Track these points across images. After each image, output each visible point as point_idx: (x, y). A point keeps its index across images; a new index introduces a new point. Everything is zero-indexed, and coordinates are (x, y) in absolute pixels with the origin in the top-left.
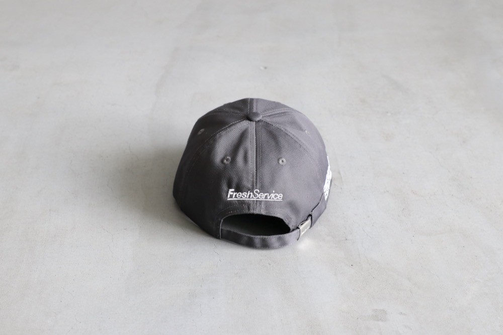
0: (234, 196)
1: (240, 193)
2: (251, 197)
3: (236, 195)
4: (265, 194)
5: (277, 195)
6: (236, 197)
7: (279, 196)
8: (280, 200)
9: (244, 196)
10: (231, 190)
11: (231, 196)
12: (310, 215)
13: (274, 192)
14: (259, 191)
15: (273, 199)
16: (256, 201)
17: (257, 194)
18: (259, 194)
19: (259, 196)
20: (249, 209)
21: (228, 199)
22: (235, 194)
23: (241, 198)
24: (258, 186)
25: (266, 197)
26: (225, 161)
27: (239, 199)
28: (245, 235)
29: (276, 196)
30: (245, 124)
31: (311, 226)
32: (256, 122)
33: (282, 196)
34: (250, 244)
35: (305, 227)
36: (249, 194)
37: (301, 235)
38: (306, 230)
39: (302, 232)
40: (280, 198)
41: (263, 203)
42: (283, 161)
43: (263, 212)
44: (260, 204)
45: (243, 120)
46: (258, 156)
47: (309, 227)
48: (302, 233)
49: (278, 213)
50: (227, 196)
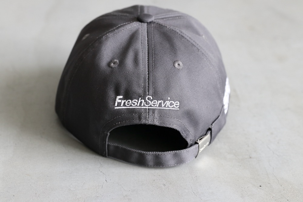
0: (122, 105)
1: (130, 100)
2: (142, 105)
3: (125, 103)
4: (159, 102)
5: (173, 102)
6: (124, 105)
7: (175, 104)
8: (177, 108)
9: (135, 104)
10: (119, 97)
11: (119, 104)
12: (210, 129)
13: (169, 99)
14: (152, 98)
15: (168, 107)
16: (149, 109)
17: (150, 102)
18: (151, 101)
19: (151, 103)
20: (140, 118)
21: (115, 108)
22: (123, 102)
23: (131, 106)
24: (151, 92)
25: (160, 105)
26: (113, 64)
27: (128, 107)
28: (136, 151)
29: (171, 104)
30: (135, 25)
31: (210, 143)
32: (147, 23)
33: (179, 104)
34: (141, 162)
35: (204, 143)
36: (139, 102)
37: (200, 152)
38: (205, 146)
39: (201, 148)
40: (176, 106)
41: (156, 112)
42: (179, 64)
43: (157, 123)
44: (153, 113)
45: (133, 22)
46: (151, 59)
47: (208, 143)
48: (201, 150)
49: (175, 124)
50: (114, 104)
